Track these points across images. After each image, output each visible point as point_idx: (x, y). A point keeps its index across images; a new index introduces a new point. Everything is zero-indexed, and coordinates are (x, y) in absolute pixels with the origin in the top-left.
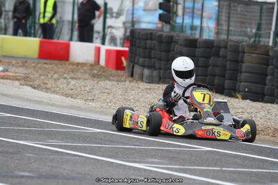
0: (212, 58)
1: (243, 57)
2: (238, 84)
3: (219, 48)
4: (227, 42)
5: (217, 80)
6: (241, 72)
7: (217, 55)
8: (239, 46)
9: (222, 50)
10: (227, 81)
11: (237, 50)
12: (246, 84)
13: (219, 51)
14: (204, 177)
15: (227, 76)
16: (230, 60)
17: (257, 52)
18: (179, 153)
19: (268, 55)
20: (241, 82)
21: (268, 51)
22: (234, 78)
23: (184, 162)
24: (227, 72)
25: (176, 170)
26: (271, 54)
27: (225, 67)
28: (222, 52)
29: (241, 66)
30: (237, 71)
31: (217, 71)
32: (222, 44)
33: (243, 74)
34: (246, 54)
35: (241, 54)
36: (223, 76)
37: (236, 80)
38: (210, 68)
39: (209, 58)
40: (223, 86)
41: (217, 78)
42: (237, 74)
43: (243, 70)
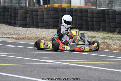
0: (6, 13)
1: (18, 11)
2: (16, 21)
3: (8, 8)
4: (11, 6)
5: (8, 21)
6: (18, 17)
7: (8, 11)
8: (16, 8)
9: (10, 9)
10: (12, 21)
11: (15, 9)
12: (20, 21)
13: (9, 10)
14: (18, 57)
15: (12, 19)
16: (13, 13)
17: (23, 9)
18: (5, 48)
19: (27, 10)
20: (18, 21)
21: (27, 9)
22: (15, 20)
23: (8, 51)
24: (12, 17)
25: (6, 55)
26: (28, 10)
27: (11, 15)
28: (10, 10)
29: (17, 15)
30: (16, 17)
31: (8, 17)
32: (10, 7)
33: (18, 18)
34: (19, 10)
35: (17, 11)
36: (11, 19)
37: (16, 20)
38: (6, 16)
39: (5, 12)
40: (11, 23)
41: (8, 20)
42: (16, 18)
43: (18, 16)
